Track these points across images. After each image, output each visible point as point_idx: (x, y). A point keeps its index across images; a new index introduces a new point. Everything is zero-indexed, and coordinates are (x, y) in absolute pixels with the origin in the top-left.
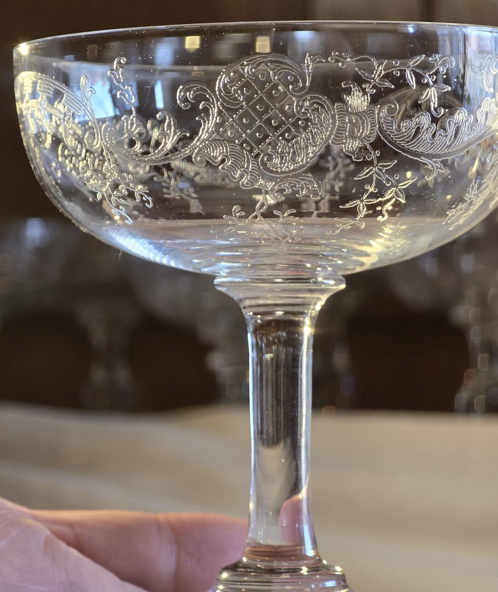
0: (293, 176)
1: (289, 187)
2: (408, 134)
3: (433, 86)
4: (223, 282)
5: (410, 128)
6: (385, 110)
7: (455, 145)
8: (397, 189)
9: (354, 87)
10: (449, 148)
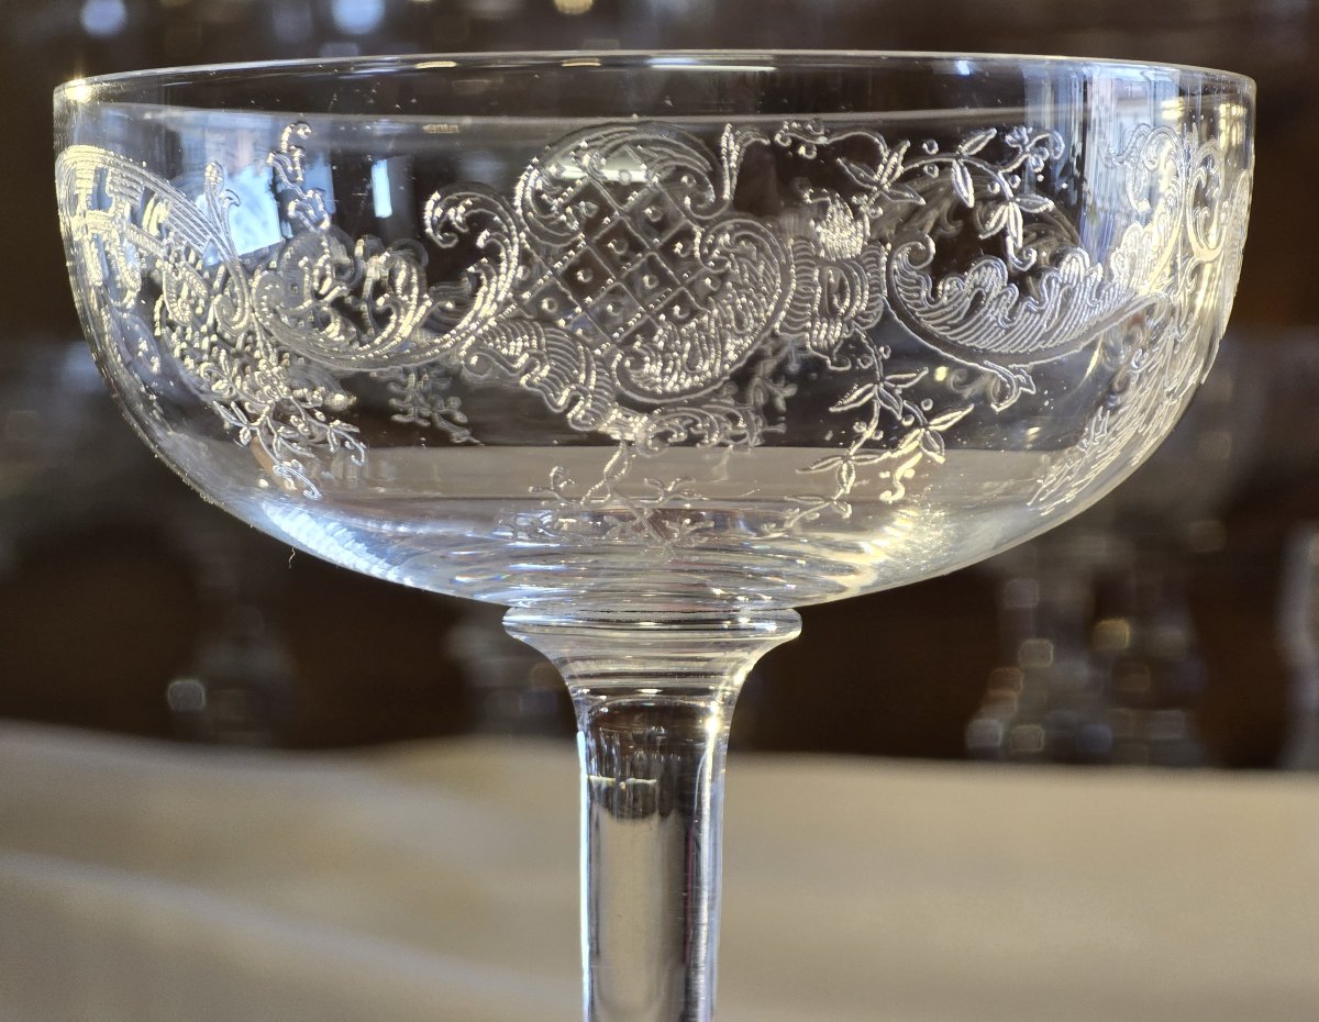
0: (692, 404)
1: (681, 427)
2: (955, 308)
3: (1012, 200)
4: (525, 624)
5: (958, 297)
6: (903, 254)
7: (1061, 332)
8: (928, 433)
9: (834, 203)
10: (1047, 341)
